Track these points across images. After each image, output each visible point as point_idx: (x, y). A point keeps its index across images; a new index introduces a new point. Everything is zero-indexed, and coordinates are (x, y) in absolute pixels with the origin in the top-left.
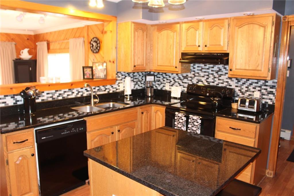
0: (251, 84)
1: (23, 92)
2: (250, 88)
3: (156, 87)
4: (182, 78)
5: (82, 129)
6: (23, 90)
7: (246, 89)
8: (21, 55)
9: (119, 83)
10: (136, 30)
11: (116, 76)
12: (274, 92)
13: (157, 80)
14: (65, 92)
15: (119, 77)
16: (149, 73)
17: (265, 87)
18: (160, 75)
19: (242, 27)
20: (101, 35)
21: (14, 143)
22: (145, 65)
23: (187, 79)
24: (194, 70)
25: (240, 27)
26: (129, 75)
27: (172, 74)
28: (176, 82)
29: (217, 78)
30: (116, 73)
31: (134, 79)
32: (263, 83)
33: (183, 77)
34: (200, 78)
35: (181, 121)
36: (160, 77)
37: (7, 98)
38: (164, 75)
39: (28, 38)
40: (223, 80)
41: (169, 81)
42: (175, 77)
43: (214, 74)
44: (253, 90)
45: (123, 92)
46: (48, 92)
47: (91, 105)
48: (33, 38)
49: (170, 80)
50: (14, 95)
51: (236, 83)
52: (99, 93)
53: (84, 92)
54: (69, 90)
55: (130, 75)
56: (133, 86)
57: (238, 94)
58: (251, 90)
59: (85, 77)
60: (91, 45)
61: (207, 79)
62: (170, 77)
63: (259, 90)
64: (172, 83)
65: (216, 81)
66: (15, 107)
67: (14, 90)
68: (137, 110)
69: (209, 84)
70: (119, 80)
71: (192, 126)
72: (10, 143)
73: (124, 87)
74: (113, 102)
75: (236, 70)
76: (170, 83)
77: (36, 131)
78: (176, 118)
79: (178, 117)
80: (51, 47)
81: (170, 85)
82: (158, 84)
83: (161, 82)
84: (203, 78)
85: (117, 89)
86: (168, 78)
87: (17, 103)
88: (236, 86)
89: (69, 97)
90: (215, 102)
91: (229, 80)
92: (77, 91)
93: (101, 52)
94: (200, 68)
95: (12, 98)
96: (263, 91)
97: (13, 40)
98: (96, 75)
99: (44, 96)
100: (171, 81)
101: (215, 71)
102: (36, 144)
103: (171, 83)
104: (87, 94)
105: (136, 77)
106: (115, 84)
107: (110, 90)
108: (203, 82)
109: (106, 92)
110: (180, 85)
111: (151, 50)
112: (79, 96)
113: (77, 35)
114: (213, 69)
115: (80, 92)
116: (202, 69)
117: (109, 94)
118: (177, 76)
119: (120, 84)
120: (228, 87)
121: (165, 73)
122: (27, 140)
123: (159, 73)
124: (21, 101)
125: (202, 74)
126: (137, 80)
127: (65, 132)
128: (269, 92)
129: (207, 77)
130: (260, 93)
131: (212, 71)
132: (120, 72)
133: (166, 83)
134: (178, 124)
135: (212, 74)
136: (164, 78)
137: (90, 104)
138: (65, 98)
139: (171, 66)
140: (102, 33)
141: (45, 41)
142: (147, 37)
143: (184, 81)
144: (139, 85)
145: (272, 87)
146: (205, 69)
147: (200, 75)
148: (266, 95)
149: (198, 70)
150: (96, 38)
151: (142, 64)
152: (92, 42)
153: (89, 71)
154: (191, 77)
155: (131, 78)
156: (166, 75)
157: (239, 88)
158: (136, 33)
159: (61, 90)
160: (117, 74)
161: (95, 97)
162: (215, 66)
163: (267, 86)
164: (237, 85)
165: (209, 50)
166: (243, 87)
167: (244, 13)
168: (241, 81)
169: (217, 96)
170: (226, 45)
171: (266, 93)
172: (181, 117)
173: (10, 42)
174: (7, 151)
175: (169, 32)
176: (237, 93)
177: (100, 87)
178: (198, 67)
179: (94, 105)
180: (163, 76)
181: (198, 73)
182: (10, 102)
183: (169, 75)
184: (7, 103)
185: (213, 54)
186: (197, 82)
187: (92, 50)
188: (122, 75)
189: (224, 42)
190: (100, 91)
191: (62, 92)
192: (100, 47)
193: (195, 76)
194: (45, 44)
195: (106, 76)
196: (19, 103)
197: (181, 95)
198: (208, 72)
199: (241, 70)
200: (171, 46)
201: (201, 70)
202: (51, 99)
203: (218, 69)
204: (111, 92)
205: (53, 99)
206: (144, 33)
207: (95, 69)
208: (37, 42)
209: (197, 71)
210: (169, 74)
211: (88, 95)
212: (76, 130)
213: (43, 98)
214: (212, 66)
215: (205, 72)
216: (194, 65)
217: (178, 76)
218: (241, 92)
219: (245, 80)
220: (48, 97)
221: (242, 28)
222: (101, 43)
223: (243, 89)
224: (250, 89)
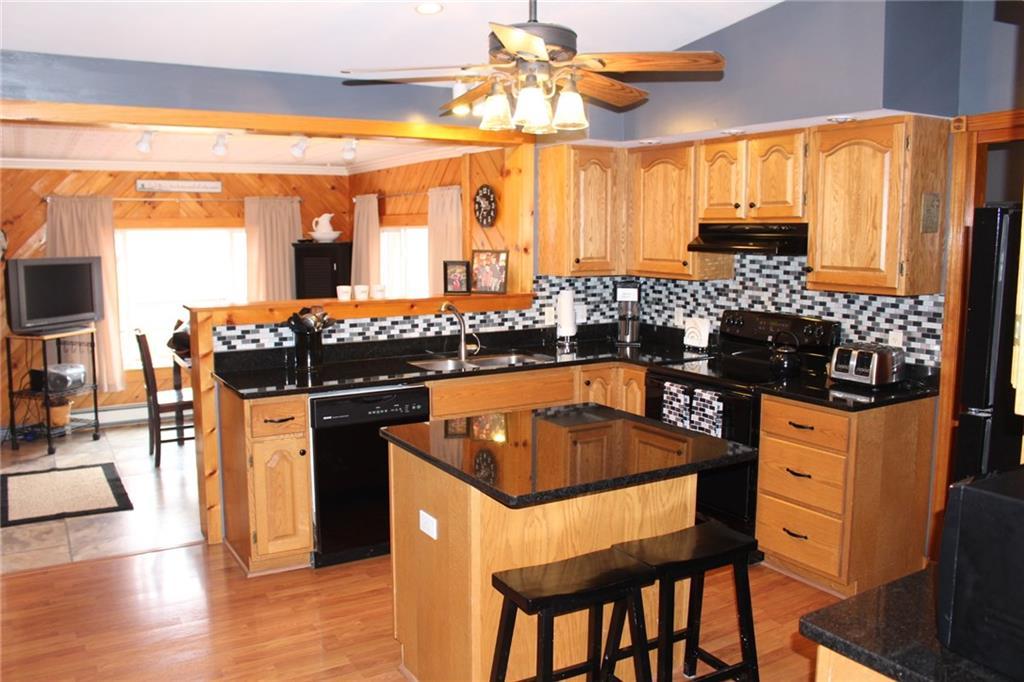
0: (881, 310)
1: (295, 317)
2: (878, 319)
3: (652, 318)
4: (714, 294)
5: (419, 407)
6: (295, 314)
7: (870, 324)
8: (313, 230)
9: (542, 306)
10: (581, 166)
11: (535, 286)
12: (938, 333)
13: (654, 299)
14: (395, 323)
15: (543, 290)
16: (634, 279)
17: (915, 318)
18: (660, 285)
19: (833, 153)
20: (500, 179)
21: (266, 421)
22: (611, 259)
23: (727, 295)
24: (743, 270)
25: (831, 150)
26: (572, 285)
27: (691, 282)
28: (699, 304)
29: (799, 292)
30: (534, 278)
31: (588, 295)
32: (911, 307)
33: (716, 290)
34: (756, 293)
35: (676, 404)
36: (660, 292)
37: (261, 330)
38: (671, 285)
39: (333, 184)
40: (812, 298)
41: (682, 302)
42: (696, 292)
43: (791, 283)
44: (887, 326)
45: (553, 330)
46: (353, 321)
47: (460, 358)
48: (347, 186)
49: (685, 299)
50: (276, 325)
51: (845, 306)
52: (483, 330)
53: (443, 325)
54: (405, 318)
55: (576, 284)
56: (586, 315)
57: (851, 338)
58: (881, 326)
59: (450, 288)
60: (477, 206)
61: (775, 295)
62: (685, 291)
63: (901, 327)
64: (690, 308)
65: (794, 301)
66: (278, 351)
67: (276, 313)
68: (573, 374)
69: (780, 309)
70: (542, 298)
71: (700, 419)
72: (258, 420)
73: (556, 317)
74: (516, 353)
75: (825, 270)
76: (684, 307)
77: (312, 400)
78: (665, 397)
79: (671, 393)
80: (389, 210)
81: (684, 315)
82: (657, 311)
83: (663, 304)
84: (765, 293)
85: (536, 322)
86: (682, 295)
87: (281, 344)
88: (846, 316)
89: (406, 336)
90: (779, 360)
91: (827, 300)
92: (425, 321)
93: (499, 224)
94: (757, 267)
95: (271, 331)
96: (912, 329)
97: (296, 191)
98: (479, 283)
99: (343, 331)
100: (688, 303)
101: (793, 273)
102: (311, 429)
103: (688, 306)
104: (452, 331)
105: (595, 291)
106: (530, 307)
107: (517, 323)
108: (766, 304)
109: (505, 328)
110: (710, 314)
111: (628, 217)
112: (431, 333)
113: (448, 178)
114: (788, 268)
115: (432, 325)
116: (763, 267)
117: (512, 331)
118: (701, 287)
119: (544, 309)
120: (825, 318)
121: (674, 281)
122: (293, 418)
123: (658, 280)
124: (291, 339)
125: (762, 282)
126: (598, 299)
127: (376, 410)
128: (926, 332)
129: (773, 290)
130: (904, 334)
131: (786, 273)
132: (546, 277)
133: (676, 309)
134: (670, 412)
135: (787, 282)
136: (671, 293)
137: (455, 355)
138: (396, 338)
139: (674, 261)
140: (502, 174)
141: (374, 192)
142: (614, 183)
143: (718, 303)
144: (603, 314)
145: (934, 317)
146: (768, 267)
147: (757, 284)
148: (920, 341)
149: (752, 271)
150: (487, 187)
151: (603, 254)
152: (478, 199)
153: (460, 273)
154: (735, 291)
155: (578, 292)
156: (676, 286)
157: (852, 322)
158: (582, 174)
159: (384, 319)
160: (535, 282)
161: (470, 339)
162: (793, 260)
163: (919, 313)
164: (846, 311)
165: (760, 216)
166: (860, 318)
167: (830, 117)
168: (856, 301)
169: (787, 343)
170: (801, 201)
171: (918, 335)
172: (676, 395)
173: (289, 197)
174: (252, 437)
175: (670, 167)
176: (848, 336)
177: (488, 313)
178: (752, 262)
179: (466, 358)
180: (668, 289)
181: (752, 280)
182: (268, 340)
183: (682, 286)
184: (261, 342)
185: (771, 227)
186: (751, 306)
187: (478, 218)
188: (552, 285)
189: (794, 192)
190: (488, 326)
191: (387, 323)
192: (496, 211)
193: (745, 288)
194: (373, 199)
195: (504, 285)
196: (286, 344)
197: (709, 342)
198: (776, 277)
199: (835, 271)
200: (673, 206)
201: (759, 271)
202: (359, 339)
203: (800, 269)
204: (519, 327)
205: (364, 338)
206: (605, 171)
207: (477, 269)
208: (354, 196)
209: (749, 275)
210: (682, 283)
211: (454, 334)
212: (403, 410)
213: (342, 335)
214: (784, 259)
215: (768, 276)
216: (743, 257)
217: (705, 289)
218: (856, 333)
219: (866, 298)
220: (352, 334)
221: (833, 156)
222: (499, 199)
223: (861, 323)
224: (878, 324)
